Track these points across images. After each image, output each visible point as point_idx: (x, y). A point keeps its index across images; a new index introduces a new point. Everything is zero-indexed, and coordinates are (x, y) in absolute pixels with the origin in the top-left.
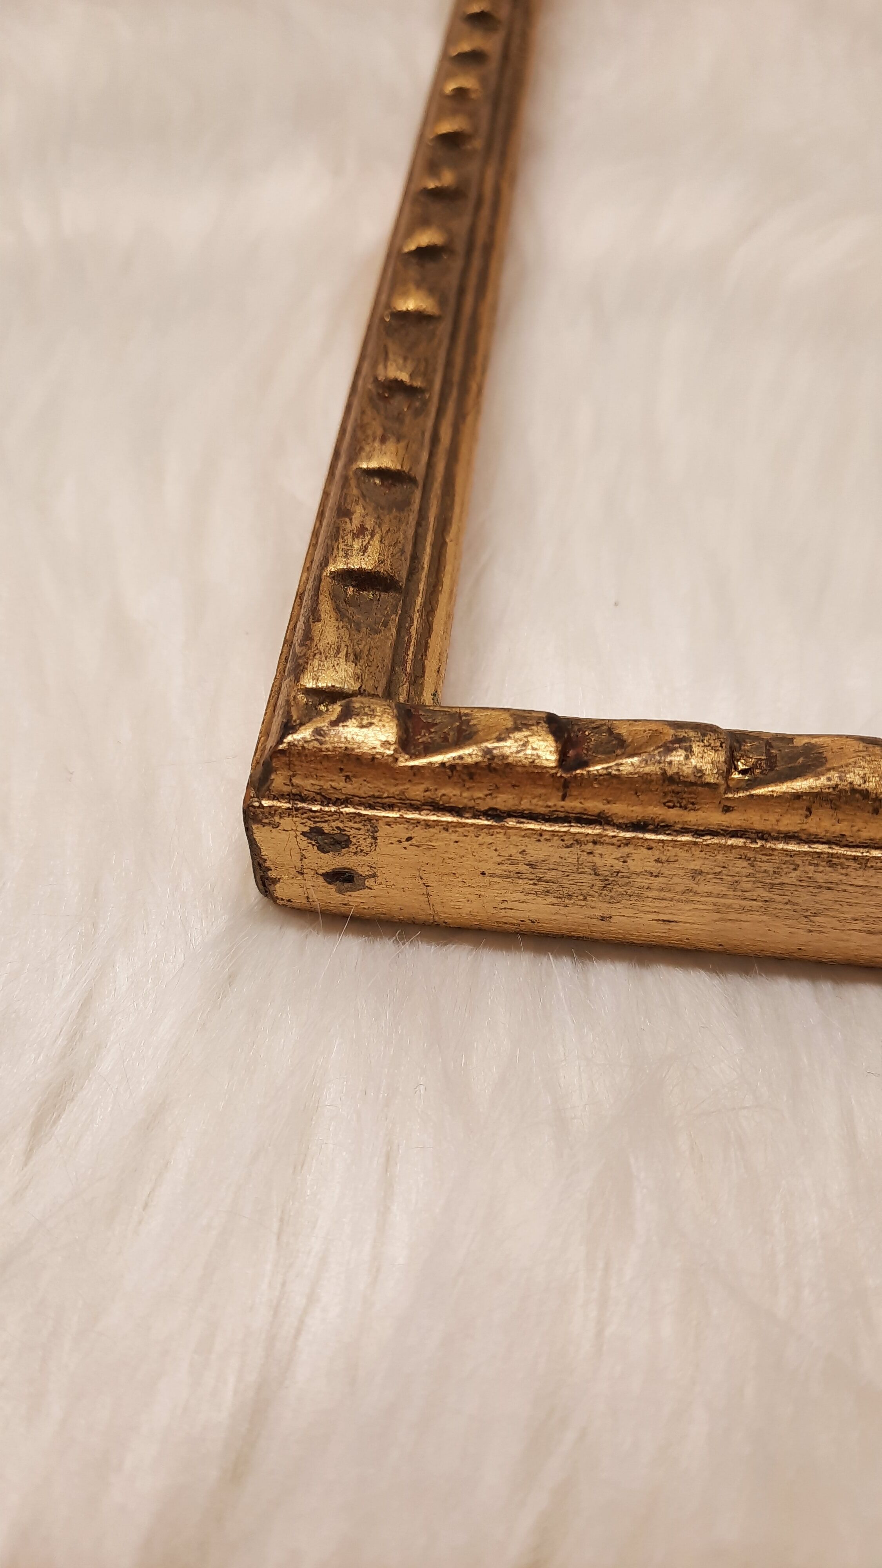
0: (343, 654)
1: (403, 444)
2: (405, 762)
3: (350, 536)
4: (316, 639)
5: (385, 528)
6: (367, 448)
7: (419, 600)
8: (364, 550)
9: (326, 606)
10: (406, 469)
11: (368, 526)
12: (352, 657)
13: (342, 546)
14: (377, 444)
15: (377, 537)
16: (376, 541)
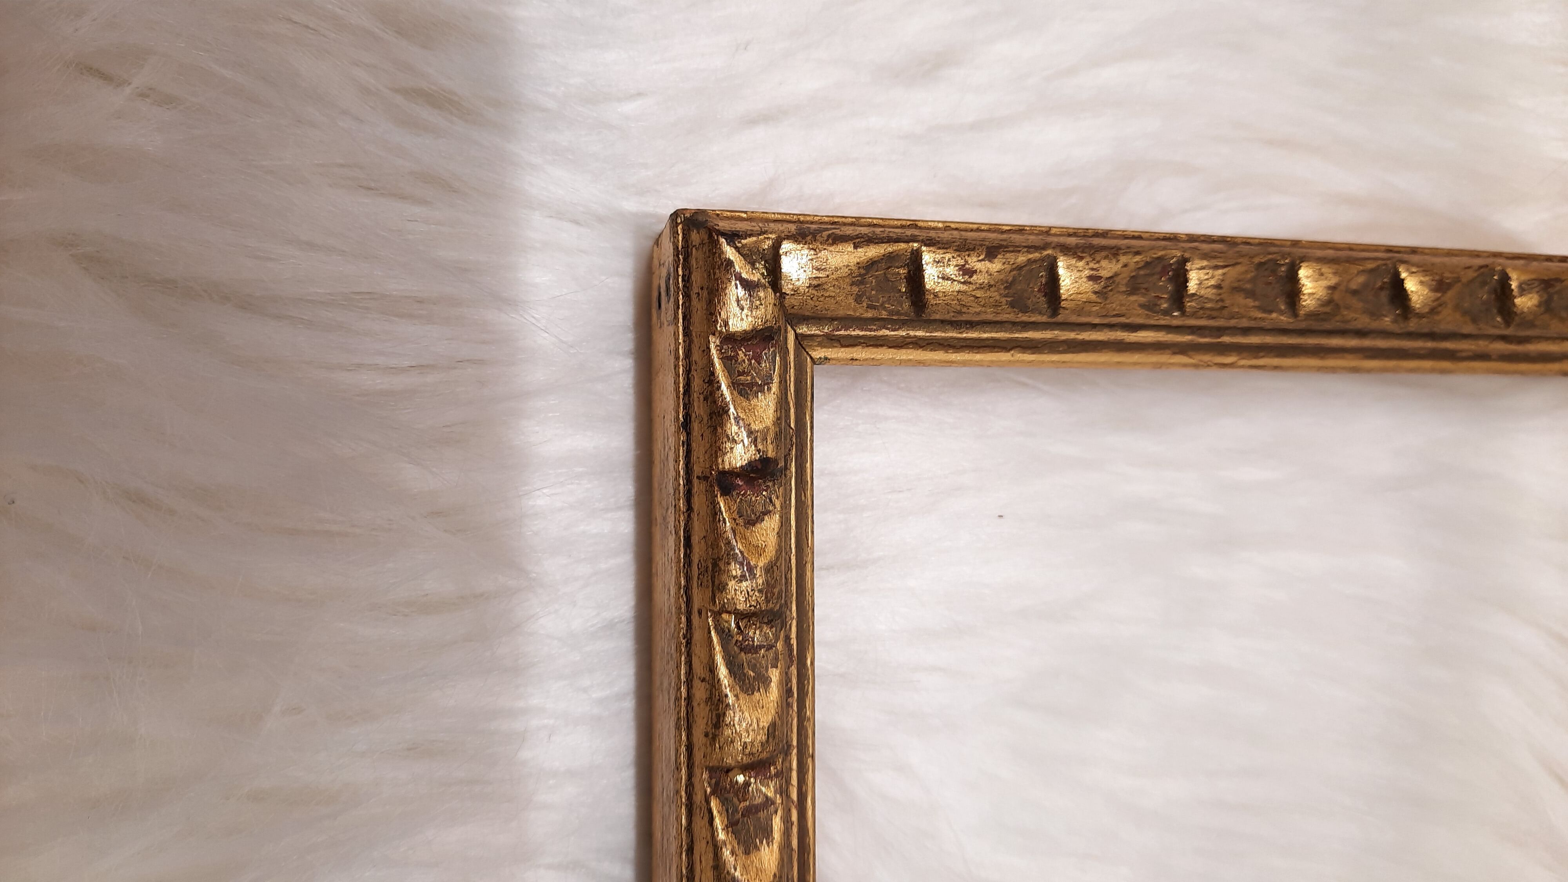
0: (816, 274)
1: (1093, 297)
2: (714, 343)
3: (962, 262)
4: (832, 248)
5: (979, 294)
6: (1081, 264)
7: (920, 333)
8: (945, 278)
9: (873, 252)
10: (1063, 304)
11: (975, 277)
12: (815, 282)
13: (948, 256)
14: (1087, 273)
15: (964, 288)
16: (957, 287)
